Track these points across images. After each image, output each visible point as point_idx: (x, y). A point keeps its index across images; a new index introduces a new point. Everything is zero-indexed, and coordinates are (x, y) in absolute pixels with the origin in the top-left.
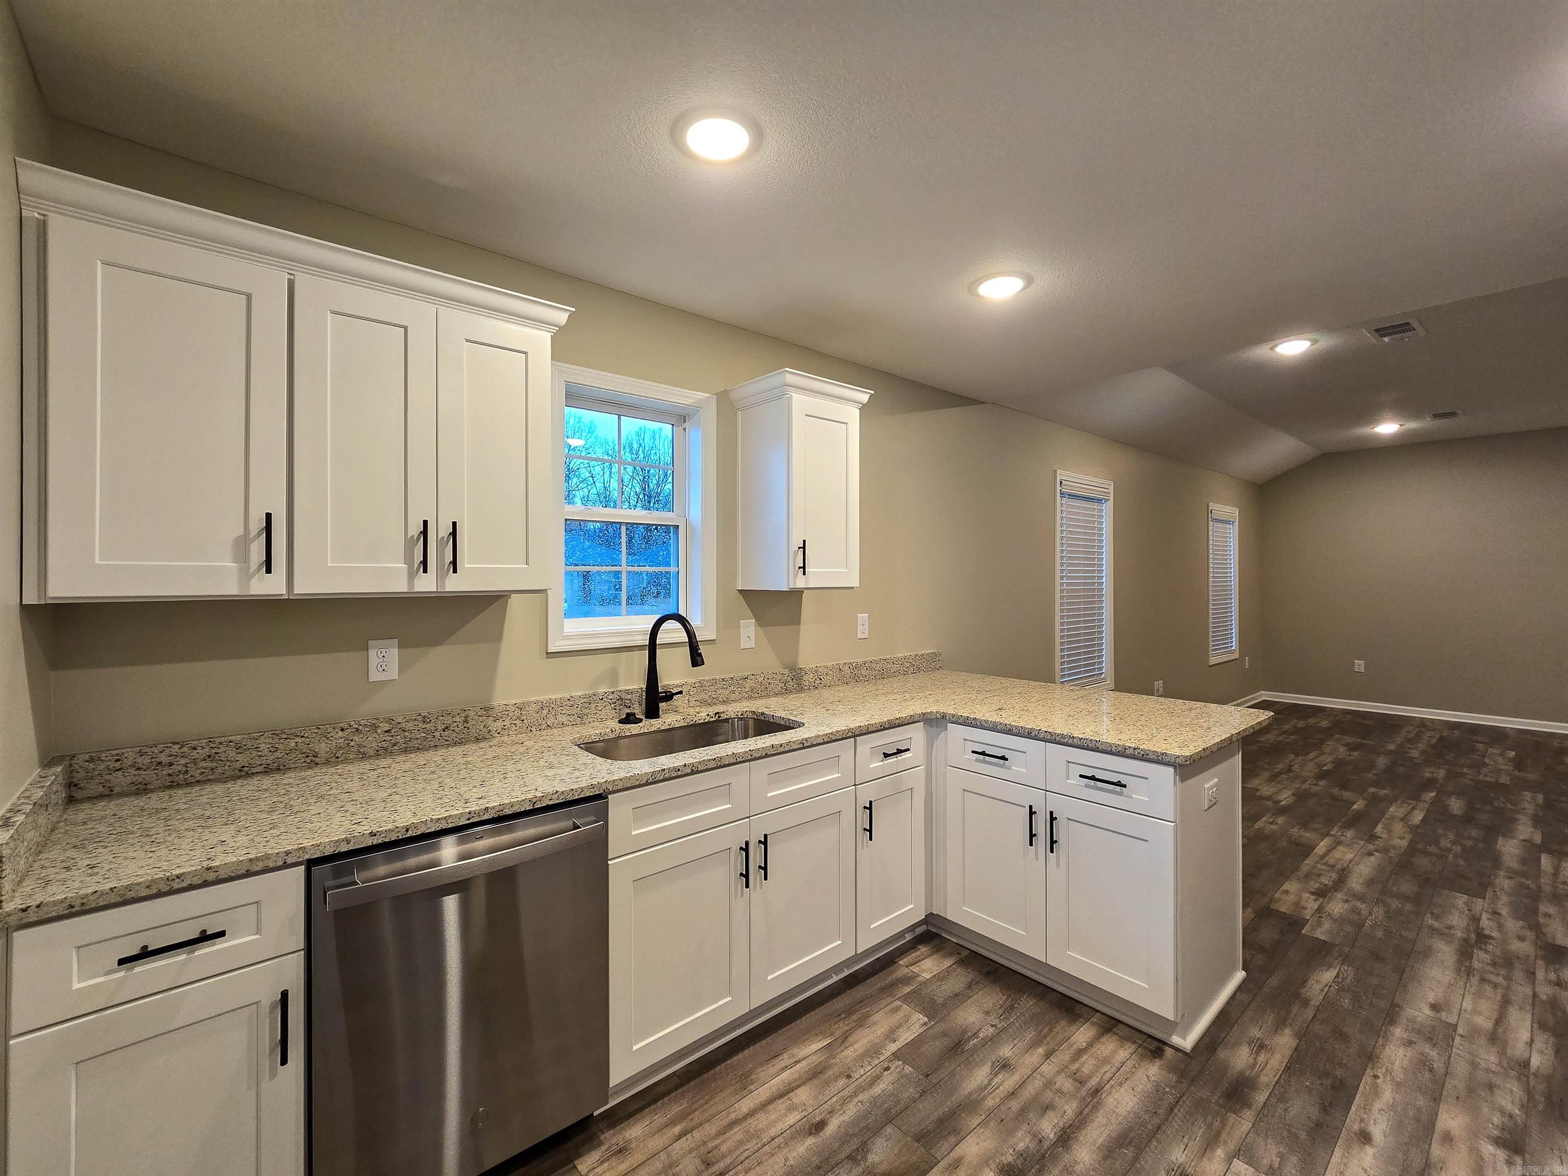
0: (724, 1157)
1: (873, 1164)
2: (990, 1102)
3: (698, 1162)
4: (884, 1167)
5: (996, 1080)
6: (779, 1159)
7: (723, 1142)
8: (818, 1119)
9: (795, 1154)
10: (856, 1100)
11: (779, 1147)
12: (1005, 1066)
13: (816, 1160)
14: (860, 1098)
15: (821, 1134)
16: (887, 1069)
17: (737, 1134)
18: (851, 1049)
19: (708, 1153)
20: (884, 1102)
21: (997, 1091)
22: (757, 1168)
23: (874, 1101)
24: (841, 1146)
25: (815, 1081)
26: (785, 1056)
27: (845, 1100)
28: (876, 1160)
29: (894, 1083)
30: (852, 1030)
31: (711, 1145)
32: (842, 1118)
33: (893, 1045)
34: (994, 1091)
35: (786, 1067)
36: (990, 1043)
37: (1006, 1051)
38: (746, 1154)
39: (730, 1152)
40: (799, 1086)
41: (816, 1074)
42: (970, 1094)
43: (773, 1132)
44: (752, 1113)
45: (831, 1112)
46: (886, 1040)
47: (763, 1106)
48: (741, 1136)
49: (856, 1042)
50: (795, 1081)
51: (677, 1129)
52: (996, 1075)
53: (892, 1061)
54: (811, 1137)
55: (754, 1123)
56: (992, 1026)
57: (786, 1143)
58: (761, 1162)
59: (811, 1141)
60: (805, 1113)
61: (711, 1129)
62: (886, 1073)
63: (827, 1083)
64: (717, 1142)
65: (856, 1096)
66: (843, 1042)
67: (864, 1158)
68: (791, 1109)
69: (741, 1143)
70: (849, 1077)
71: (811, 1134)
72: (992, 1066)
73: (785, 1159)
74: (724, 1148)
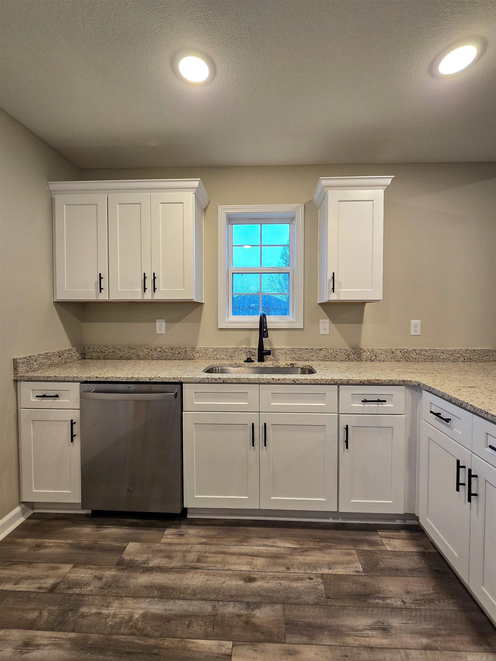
0: (206, 562)
1: (253, 616)
2: (350, 640)
3: (197, 557)
4: (257, 621)
5: (369, 632)
6: (222, 580)
7: (211, 557)
8: (254, 576)
9: (229, 583)
10: (280, 581)
11: (227, 575)
12: (385, 630)
13: (234, 592)
14: (282, 582)
15: (248, 584)
16: (311, 579)
17: (219, 558)
18: (304, 557)
19: (203, 557)
20: (291, 593)
21: (363, 638)
22: (211, 577)
23: (287, 589)
24: (250, 595)
25: (271, 560)
26: (271, 540)
27: (274, 577)
28: (258, 615)
29: (306, 588)
30: (314, 549)
31: (207, 555)
32: (264, 584)
33: (327, 570)
34: (361, 636)
35: (267, 545)
36: (389, 610)
37: (395, 622)
38: (213, 568)
39: (210, 562)
40: (262, 557)
41: (276, 557)
42: (343, 626)
43: (232, 567)
44: (233, 554)
45: (263, 578)
46: (326, 565)
47: (240, 554)
48: (220, 560)
49: (310, 556)
50: (263, 553)
51: (203, 540)
52: (373, 629)
53: (317, 577)
54: (243, 581)
55: (229, 558)
56: (403, 601)
57: (231, 576)
58: (215, 575)
59: (241, 583)
60: (252, 570)
61: (213, 549)
62: (308, 580)
63: (275, 564)
64: (211, 555)
65: (282, 580)
66: (303, 551)
67: (253, 609)
68: (248, 563)
69: (217, 562)
70: (288, 568)
71: (244, 580)
72: (376, 623)
73: (224, 582)
74: (209, 559)
